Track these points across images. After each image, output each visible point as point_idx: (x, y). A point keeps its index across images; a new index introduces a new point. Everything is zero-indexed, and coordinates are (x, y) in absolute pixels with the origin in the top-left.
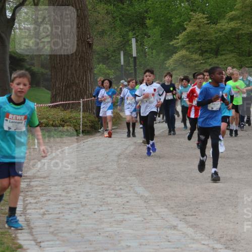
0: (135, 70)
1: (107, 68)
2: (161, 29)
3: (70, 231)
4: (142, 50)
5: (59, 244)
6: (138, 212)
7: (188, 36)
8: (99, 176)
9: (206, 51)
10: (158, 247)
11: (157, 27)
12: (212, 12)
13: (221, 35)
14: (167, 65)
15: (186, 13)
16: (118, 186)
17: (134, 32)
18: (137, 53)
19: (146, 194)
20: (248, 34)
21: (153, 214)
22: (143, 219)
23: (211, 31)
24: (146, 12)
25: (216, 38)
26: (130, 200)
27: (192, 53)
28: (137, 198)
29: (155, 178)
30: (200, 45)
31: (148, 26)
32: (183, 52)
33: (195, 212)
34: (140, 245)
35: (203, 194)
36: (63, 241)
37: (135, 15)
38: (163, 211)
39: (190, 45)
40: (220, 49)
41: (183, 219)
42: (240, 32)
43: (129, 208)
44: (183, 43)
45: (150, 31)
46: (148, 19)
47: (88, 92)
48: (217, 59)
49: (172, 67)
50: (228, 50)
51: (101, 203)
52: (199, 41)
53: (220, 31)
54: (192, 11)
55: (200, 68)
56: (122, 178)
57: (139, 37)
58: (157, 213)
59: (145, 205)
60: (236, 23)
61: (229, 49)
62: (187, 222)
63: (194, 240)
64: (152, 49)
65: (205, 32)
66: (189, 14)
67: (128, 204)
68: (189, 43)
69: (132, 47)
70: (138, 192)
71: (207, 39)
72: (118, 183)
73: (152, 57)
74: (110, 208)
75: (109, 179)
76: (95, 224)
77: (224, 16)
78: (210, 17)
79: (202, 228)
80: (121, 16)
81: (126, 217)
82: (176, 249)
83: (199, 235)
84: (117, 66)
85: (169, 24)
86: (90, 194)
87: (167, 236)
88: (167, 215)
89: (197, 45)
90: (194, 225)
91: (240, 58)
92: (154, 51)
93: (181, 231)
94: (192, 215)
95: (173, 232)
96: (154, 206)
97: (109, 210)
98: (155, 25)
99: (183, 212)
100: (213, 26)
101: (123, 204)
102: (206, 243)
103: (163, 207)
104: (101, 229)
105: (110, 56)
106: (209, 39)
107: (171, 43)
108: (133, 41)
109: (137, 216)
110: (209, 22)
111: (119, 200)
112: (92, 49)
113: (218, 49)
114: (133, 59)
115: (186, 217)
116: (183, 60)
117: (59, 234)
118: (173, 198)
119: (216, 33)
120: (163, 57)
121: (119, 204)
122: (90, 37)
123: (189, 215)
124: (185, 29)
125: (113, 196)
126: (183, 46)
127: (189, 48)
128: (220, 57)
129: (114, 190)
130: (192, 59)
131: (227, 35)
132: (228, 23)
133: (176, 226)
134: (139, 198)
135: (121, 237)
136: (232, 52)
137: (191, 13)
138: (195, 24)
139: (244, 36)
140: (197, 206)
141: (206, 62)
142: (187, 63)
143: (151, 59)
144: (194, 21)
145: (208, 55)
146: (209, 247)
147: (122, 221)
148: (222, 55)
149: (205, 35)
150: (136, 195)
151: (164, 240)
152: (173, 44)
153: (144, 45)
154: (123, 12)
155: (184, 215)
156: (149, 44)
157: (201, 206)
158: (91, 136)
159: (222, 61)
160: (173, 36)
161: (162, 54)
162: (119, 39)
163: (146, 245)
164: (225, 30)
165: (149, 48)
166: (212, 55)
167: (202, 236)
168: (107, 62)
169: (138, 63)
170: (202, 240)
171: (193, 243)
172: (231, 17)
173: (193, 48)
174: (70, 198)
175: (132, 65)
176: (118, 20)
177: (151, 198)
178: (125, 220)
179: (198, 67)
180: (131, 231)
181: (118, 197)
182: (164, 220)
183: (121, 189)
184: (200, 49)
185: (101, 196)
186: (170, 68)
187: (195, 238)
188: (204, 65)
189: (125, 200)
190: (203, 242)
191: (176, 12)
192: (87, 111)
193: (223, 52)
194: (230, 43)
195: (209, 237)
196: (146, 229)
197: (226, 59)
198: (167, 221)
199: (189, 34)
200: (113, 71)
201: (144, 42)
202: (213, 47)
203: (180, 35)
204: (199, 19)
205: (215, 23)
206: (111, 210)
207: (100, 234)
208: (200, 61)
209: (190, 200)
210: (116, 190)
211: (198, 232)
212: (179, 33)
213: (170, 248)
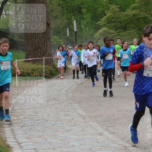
0: (76, 39)
1: (59, 38)
2: (91, 15)
3: (38, 136)
4: (80, 27)
5: (32, 144)
6: (79, 125)
7: (107, 19)
8: (55, 104)
9: (119, 28)
10: (91, 146)
11: (88, 13)
12: (121, 4)
13: (127, 18)
14: (95, 37)
15: (106, 5)
16: (67, 109)
17: (75, 16)
18: (77, 29)
19: (84, 114)
20: (144, 17)
21: (88, 126)
22: (82, 129)
23: (121, 16)
24: (82, 4)
25: (125, 20)
26: (74, 117)
27: (110, 29)
28: (78, 116)
29: (89, 104)
30: (115, 24)
31: (83, 13)
32: (105, 29)
33: (113, 125)
34: (81, 145)
35: (118, 114)
36: (34, 143)
37: (75, 6)
38: (94, 124)
39: (109, 24)
40: (127, 26)
41: (107, 129)
42: (139, 16)
43: (73, 123)
44: (104, 23)
45: (85, 16)
46: (83, 8)
47: (48, 52)
48: (125, 32)
49: (98, 38)
50: (132, 28)
51: (57, 120)
52: (114, 22)
53: (127, 16)
54: (109, 4)
55: (115, 38)
56: (69, 104)
57: (78, 19)
58: (90, 125)
59: (83, 121)
60: (137, 11)
61: (133, 26)
62: (108, 131)
63: (113, 141)
64: (86, 27)
65: (118, 16)
66: (108, 6)
67: (73, 120)
68: (108, 23)
69: (74, 26)
70: (79, 113)
71: (119, 20)
72: (67, 107)
73: (86, 32)
74: (62, 122)
75: (61, 105)
76: (53, 132)
77: (129, 7)
78: (121, 7)
79: (118, 135)
80: (67, 7)
81: (72, 128)
82: (103, 147)
83: (116, 138)
84: (65, 37)
85: (96, 12)
86: (50, 114)
87: (97, 139)
88: (97, 127)
89: (113, 24)
90: (113, 133)
91: (139, 32)
92: (87, 28)
93: (105, 136)
94: (112, 127)
95: (100, 137)
96: (89, 121)
97: (62, 123)
98: (87, 12)
99: (106, 125)
100: (122, 13)
101: (70, 120)
102: (120, 143)
103: (94, 122)
104: (57, 135)
105: (61, 31)
106: (120, 21)
107: (97, 23)
108: (75, 22)
109: (79, 127)
110: (120, 10)
111: (68, 118)
112: (50, 26)
113: (126, 27)
114: (74, 33)
115: (108, 128)
116: (105, 33)
117: (32, 139)
118: (100, 117)
119: (124, 17)
120: (93, 32)
121: (68, 120)
122: (48, 20)
123: (110, 127)
124: (106, 15)
125: (64, 115)
126: (105, 25)
127: (108, 26)
128: (127, 32)
129: (64, 111)
130: (110, 32)
131: (131, 18)
132: (131, 10)
133: (102, 133)
134: (79, 116)
135: (69, 140)
136: (134, 28)
137: (109, 5)
138: (111, 12)
139: (141, 19)
140: (115, 121)
141: (118, 35)
142: (107, 35)
143: (85, 33)
144: (111, 10)
145: (120, 30)
146: (122, 146)
147: (69, 131)
148: (128, 30)
149: (118, 18)
150: (78, 115)
151: (95, 142)
152: (99, 24)
153: (81, 24)
154: (68, 4)
155: (107, 126)
156: (84, 23)
157: (117, 121)
158: (50, 79)
159: (128, 34)
160: (98, 19)
161: (92, 30)
162: (66, 21)
163: (84, 144)
164: (130, 15)
165: (84, 26)
166: (122, 30)
167: (118, 139)
168: (59, 35)
169: (77, 35)
170: (118, 141)
171: (113, 144)
172: (133, 7)
173: (110, 26)
174: (38, 117)
175: (74, 36)
176: (65, 9)
177: (87, 116)
178: (72, 130)
179: (114, 37)
180: (75, 137)
181: (67, 116)
182: (95, 129)
183: (68, 111)
184: (115, 26)
185: (57, 116)
186: (97, 38)
187: (114, 140)
188: (117, 36)
189: (71, 118)
190: (119, 143)
191: (100, 5)
192: (47, 64)
193: (129, 29)
194: (133, 23)
195: (122, 140)
196: (84, 135)
197: (130, 33)
198: (96, 130)
199: (108, 18)
200: (63, 40)
201: (81, 22)
202: (122, 25)
203: (103, 18)
204: (113, 9)
205: (124, 11)
206: (63, 124)
207: (56, 138)
208: (115, 34)
209: (110, 118)
210: (66, 112)
211: (115, 137)
212: (102, 17)
213: (98, 146)
